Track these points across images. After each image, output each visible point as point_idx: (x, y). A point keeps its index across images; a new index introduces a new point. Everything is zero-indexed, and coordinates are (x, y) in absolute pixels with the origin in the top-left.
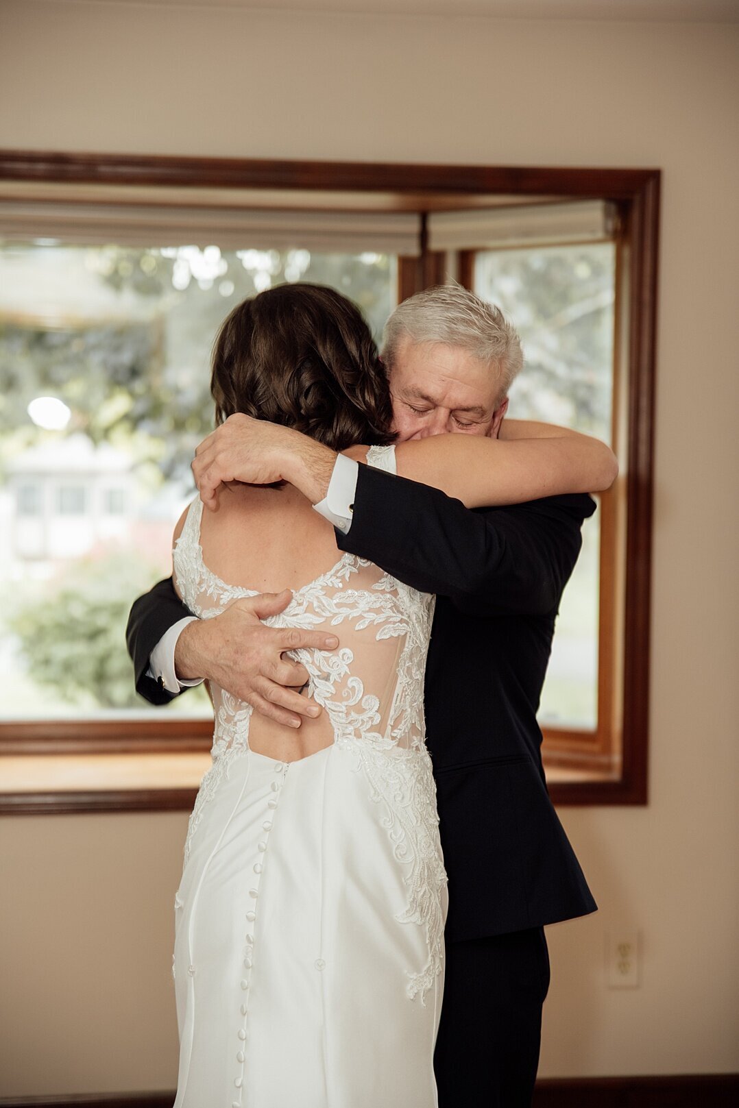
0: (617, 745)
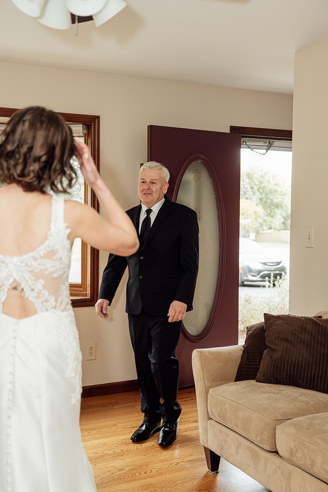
0: (89, 288)
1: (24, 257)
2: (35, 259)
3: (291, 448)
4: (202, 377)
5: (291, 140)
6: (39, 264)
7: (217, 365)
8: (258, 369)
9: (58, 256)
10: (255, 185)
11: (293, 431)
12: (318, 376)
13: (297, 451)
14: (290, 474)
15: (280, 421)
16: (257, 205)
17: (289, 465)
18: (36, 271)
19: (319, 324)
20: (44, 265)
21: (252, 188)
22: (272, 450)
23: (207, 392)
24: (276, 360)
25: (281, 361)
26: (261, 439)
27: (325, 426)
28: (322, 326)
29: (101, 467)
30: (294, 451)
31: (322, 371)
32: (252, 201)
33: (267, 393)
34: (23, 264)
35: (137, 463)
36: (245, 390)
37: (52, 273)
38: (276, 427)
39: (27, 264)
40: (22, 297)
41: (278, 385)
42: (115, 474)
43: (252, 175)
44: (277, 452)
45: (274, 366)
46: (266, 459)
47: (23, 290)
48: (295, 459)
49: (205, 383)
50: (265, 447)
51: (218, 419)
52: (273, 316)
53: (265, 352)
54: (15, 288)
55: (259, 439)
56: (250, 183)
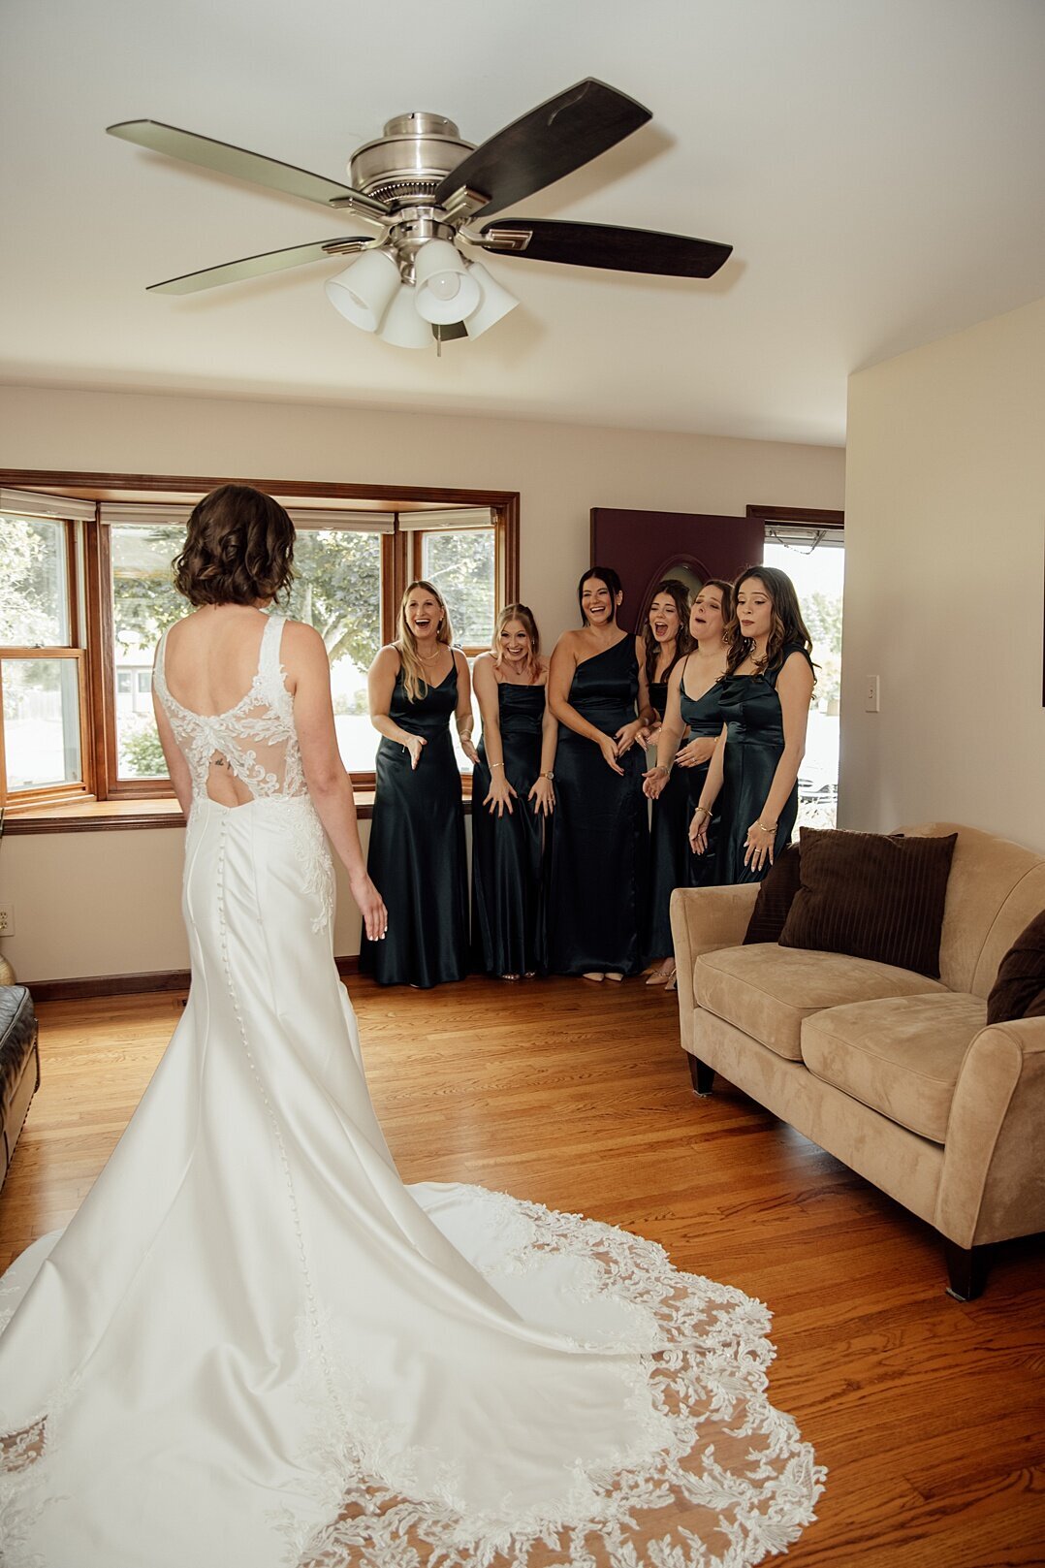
1: (223, 716)
2: (238, 719)
3: (823, 1056)
4: (685, 935)
5: (843, 528)
6: (243, 727)
7: (712, 916)
8: (784, 923)
9: (271, 714)
10: (828, 615)
11: (829, 1026)
12: (887, 935)
13: (833, 1061)
14: (822, 1098)
15: (809, 1011)
16: (832, 651)
17: (821, 1083)
18: (242, 736)
19: (895, 847)
20: (252, 728)
21: (823, 621)
22: (795, 1059)
23: (693, 962)
24: (814, 908)
25: (824, 910)
26: (776, 1040)
27: (885, 1019)
28: (900, 849)
29: (510, 1066)
30: (829, 1061)
31: (895, 928)
32: (822, 643)
33: (795, 963)
34: (223, 728)
35: (568, 1062)
36: (758, 958)
37: (265, 739)
38: (803, 1021)
39: (227, 728)
40: (230, 776)
41: (816, 952)
42: (532, 1077)
43: (824, 597)
44: (802, 1062)
45: (812, 918)
46: (785, 1074)
47: (230, 765)
48: (829, 1073)
49: (690, 946)
50: (781, 1053)
51: (710, 1007)
52: (815, 832)
53: (798, 894)
54: (219, 763)
55: (773, 1040)
56: (819, 611)
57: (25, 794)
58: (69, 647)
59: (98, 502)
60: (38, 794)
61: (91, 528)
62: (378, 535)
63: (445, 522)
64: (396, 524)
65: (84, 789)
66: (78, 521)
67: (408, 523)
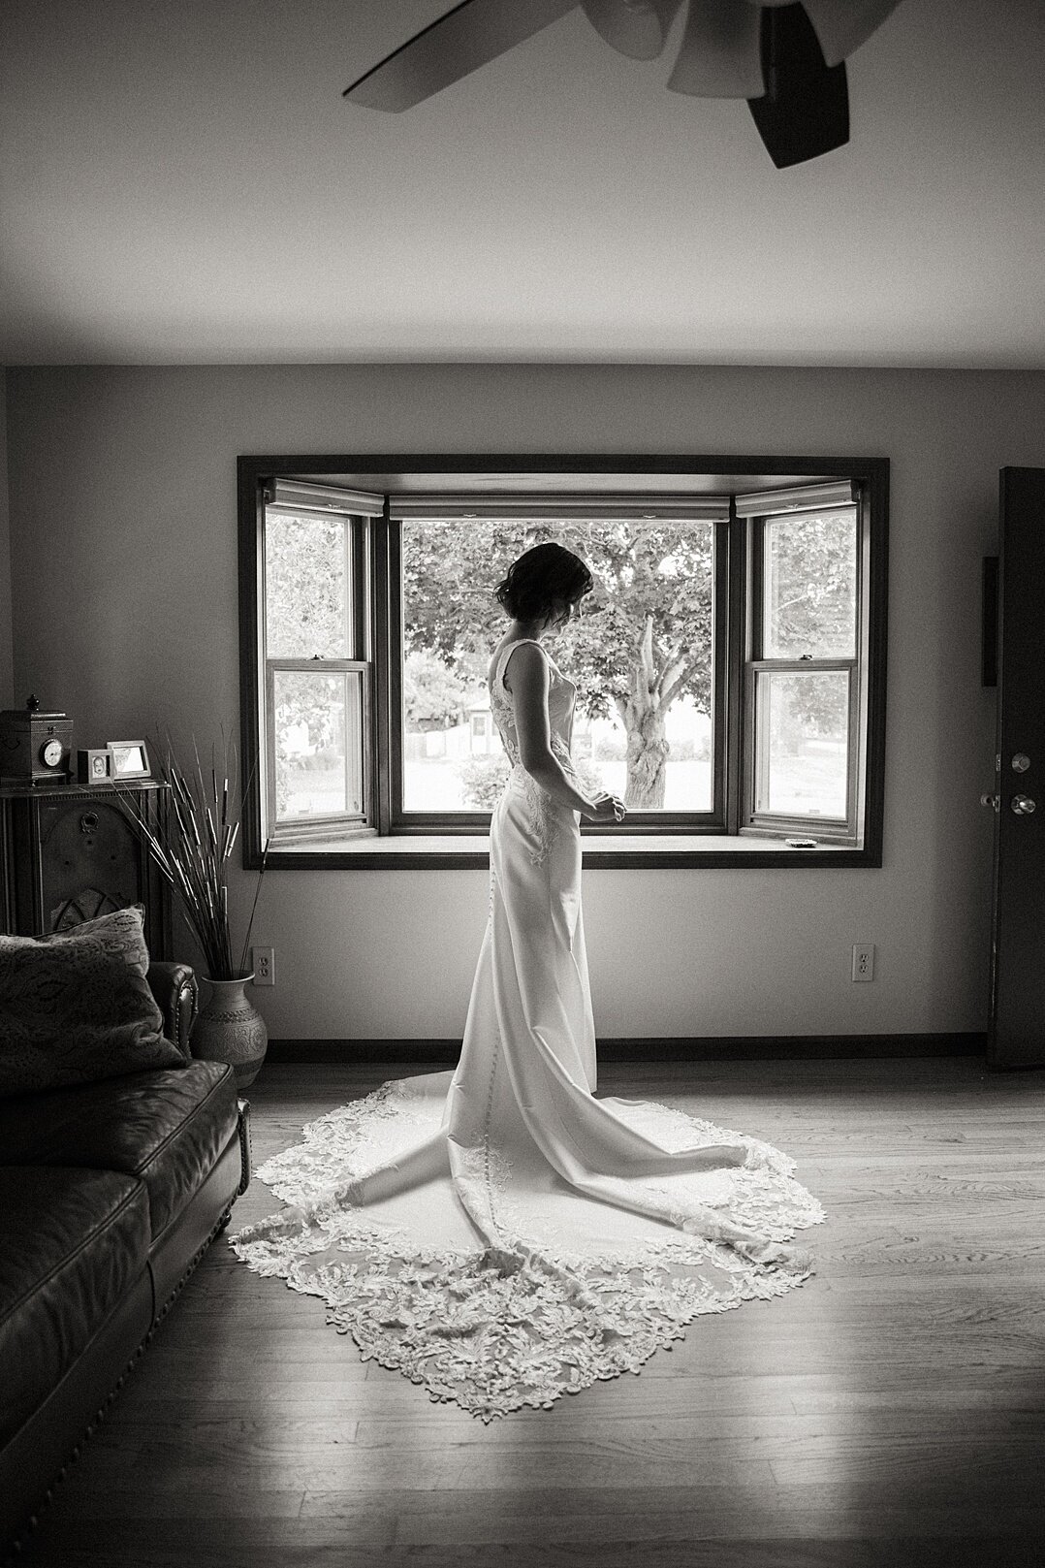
0: (861, 829)
35: (949, 1229)
42: (896, 1248)
57: (298, 824)
58: (350, 660)
59: (387, 496)
60: (311, 825)
61: (379, 525)
62: (710, 523)
63: (793, 502)
64: (733, 509)
65: (364, 821)
66: (366, 517)
67: (748, 508)
